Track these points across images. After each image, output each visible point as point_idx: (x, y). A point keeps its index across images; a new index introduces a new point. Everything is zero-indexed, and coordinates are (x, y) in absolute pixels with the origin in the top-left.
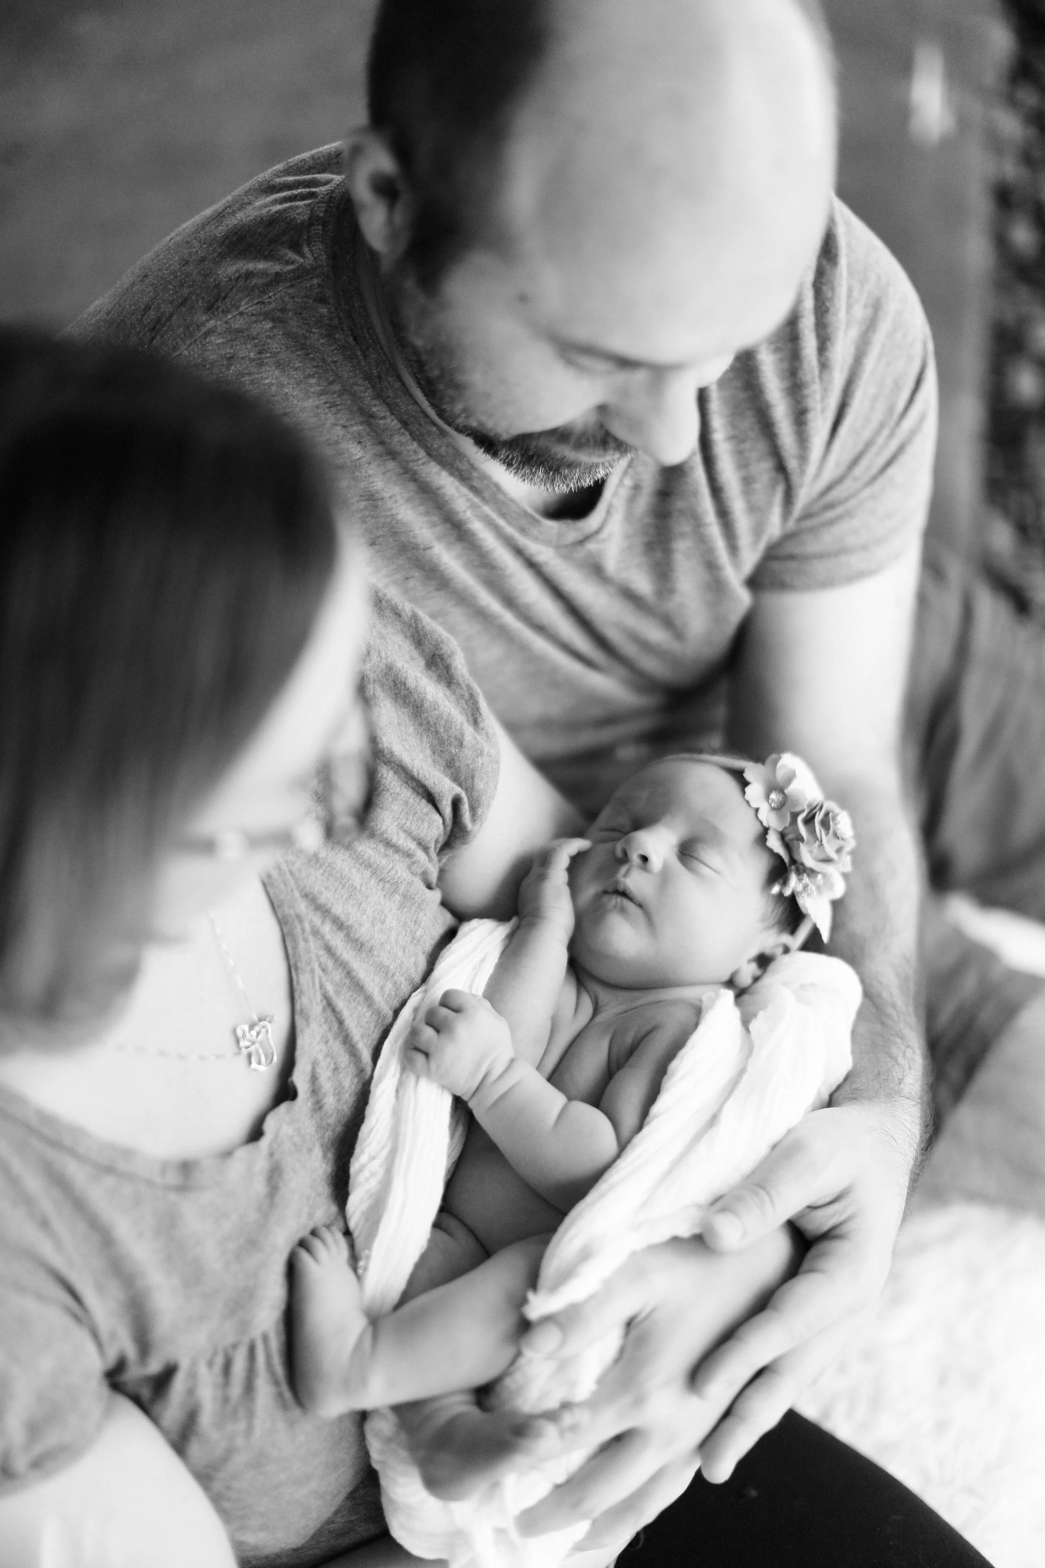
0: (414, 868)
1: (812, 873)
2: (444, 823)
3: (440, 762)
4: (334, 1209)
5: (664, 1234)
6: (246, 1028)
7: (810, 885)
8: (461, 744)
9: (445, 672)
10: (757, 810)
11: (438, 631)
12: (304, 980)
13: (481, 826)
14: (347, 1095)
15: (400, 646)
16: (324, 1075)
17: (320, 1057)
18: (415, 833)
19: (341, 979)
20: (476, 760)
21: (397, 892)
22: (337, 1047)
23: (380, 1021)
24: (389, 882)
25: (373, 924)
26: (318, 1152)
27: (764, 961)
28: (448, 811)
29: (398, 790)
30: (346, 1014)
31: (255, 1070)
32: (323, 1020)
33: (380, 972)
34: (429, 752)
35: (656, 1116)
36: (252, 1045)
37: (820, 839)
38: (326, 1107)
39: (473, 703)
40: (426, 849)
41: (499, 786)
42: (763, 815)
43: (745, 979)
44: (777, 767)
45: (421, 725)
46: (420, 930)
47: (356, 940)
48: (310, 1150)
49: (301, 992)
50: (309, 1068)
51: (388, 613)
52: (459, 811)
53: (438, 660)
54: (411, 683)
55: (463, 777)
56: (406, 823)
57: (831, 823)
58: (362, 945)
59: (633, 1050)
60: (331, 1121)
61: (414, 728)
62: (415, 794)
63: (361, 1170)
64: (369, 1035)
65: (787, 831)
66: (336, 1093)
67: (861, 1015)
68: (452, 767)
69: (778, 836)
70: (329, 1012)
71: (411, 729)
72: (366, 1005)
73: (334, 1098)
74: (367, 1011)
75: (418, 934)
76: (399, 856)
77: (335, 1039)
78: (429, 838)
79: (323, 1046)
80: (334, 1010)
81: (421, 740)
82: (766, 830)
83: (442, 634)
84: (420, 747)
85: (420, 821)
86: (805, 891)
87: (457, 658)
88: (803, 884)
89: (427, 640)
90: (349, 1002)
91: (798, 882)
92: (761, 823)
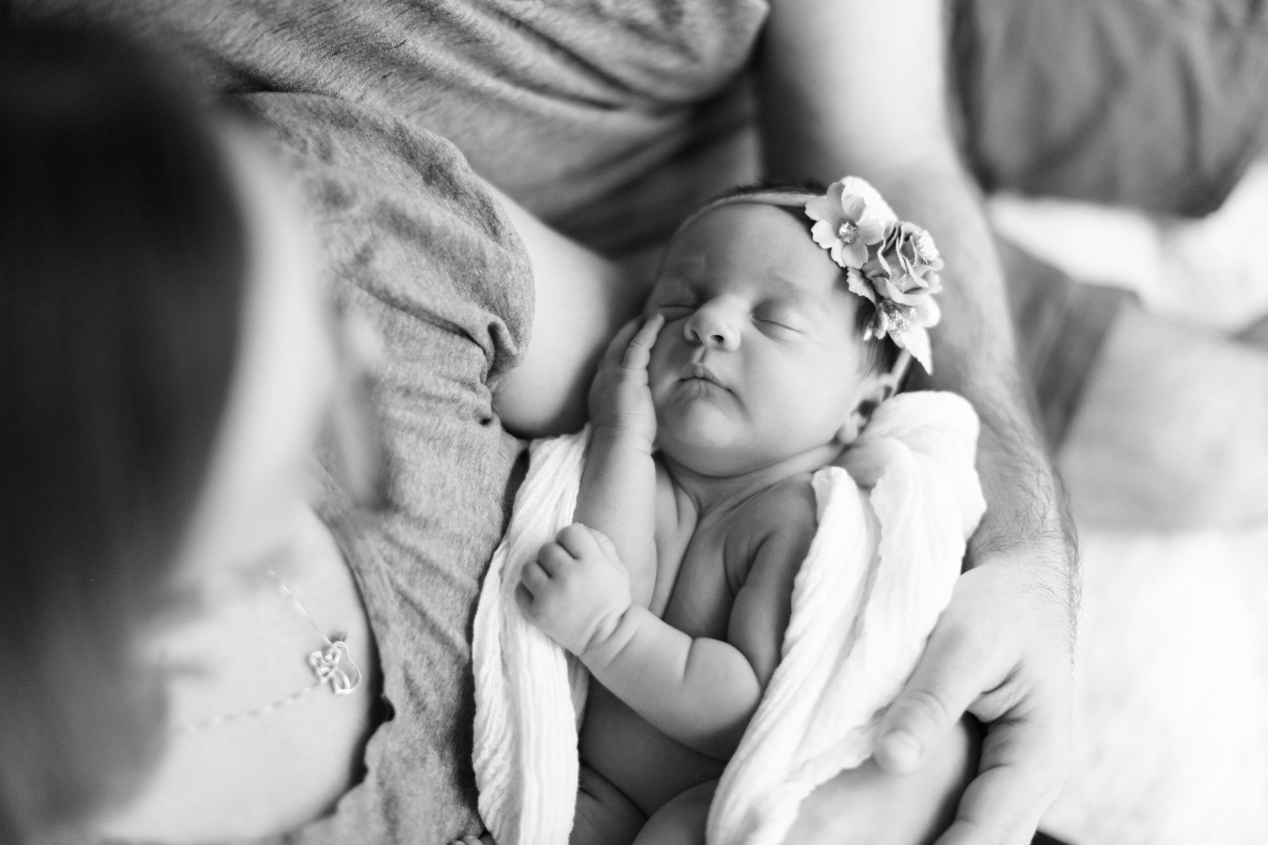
0: (463, 411)
1: (904, 308)
2: (485, 352)
3: (465, 288)
4: (465, 812)
5: (831, 770)
6: (319, 654)
7: (904, 321)
8: (484, 265)
9: (448, 184)
10: (829, 250)
11: (429, 139)
12: (371, 581)
13: (526, 346)
14: (450, 687)
15: (389, 167)
16: (419, 675)
17: (410, 657)
18: (455, 376)
19: (412, 565)
20: (505, 276)
21: (450, 446)
22: (426, 640)
23: (466, 596)
24: (439, 438)
25: (433, 494)
26: (433, 757)
27: (867, 409)
28: (486, 341)
29: (425, 334)
30: (426, 604)
31: (341, 695)
32: (403, 617)
33: (453, 543)
34: (450, 280)
35: (794, 642)
36: (330, 671)
37: (906, 271)
38: (430, 706)
39: (487, 211)
40: (472, 387)
41: (537, 297)
42: (836, 256)
43: (850, 434)
44: (842, 199)
45: (433, 253)
46: (487, 477)
47: (419, 518)
48: (424, 760)
49: (371, 596)
50: (400, 674)
51: (368, 131)
52: (500, 338)
53: (437, 172)
54: (411, 213)
55: (494, 298)
56: (442, 369)
57: (915, 250)
58: (426, 522)
59: (750, 563)
60: (439, 717)
61: (426, 259)
62: (446, 332)
63: (485, 766)
64: (458, 616)
65: (866, 268)
66: (437, 688)
67: (982, 444)
68: (480, 291)
69: (859, 273)
70: (407, 607)
71: (424, 261)
72: (447, 584)
73: (436, 695)
74: (449, 590)
75: (485, 483)
76: (444, 404)
77: (421, 632)
78: (472, 376)
79: (410, 644)
80: (412, 604)
81: (438, 270)
82: (844, 271)
83: (434, 141)
84: (438, 278)
85: (458, 361)
86: (900, 328)
87: (458, 164)
88: (896, 322)
89: (419, 152)
90: (428, 587)
91: (891, 321)
92: (837, 263)
